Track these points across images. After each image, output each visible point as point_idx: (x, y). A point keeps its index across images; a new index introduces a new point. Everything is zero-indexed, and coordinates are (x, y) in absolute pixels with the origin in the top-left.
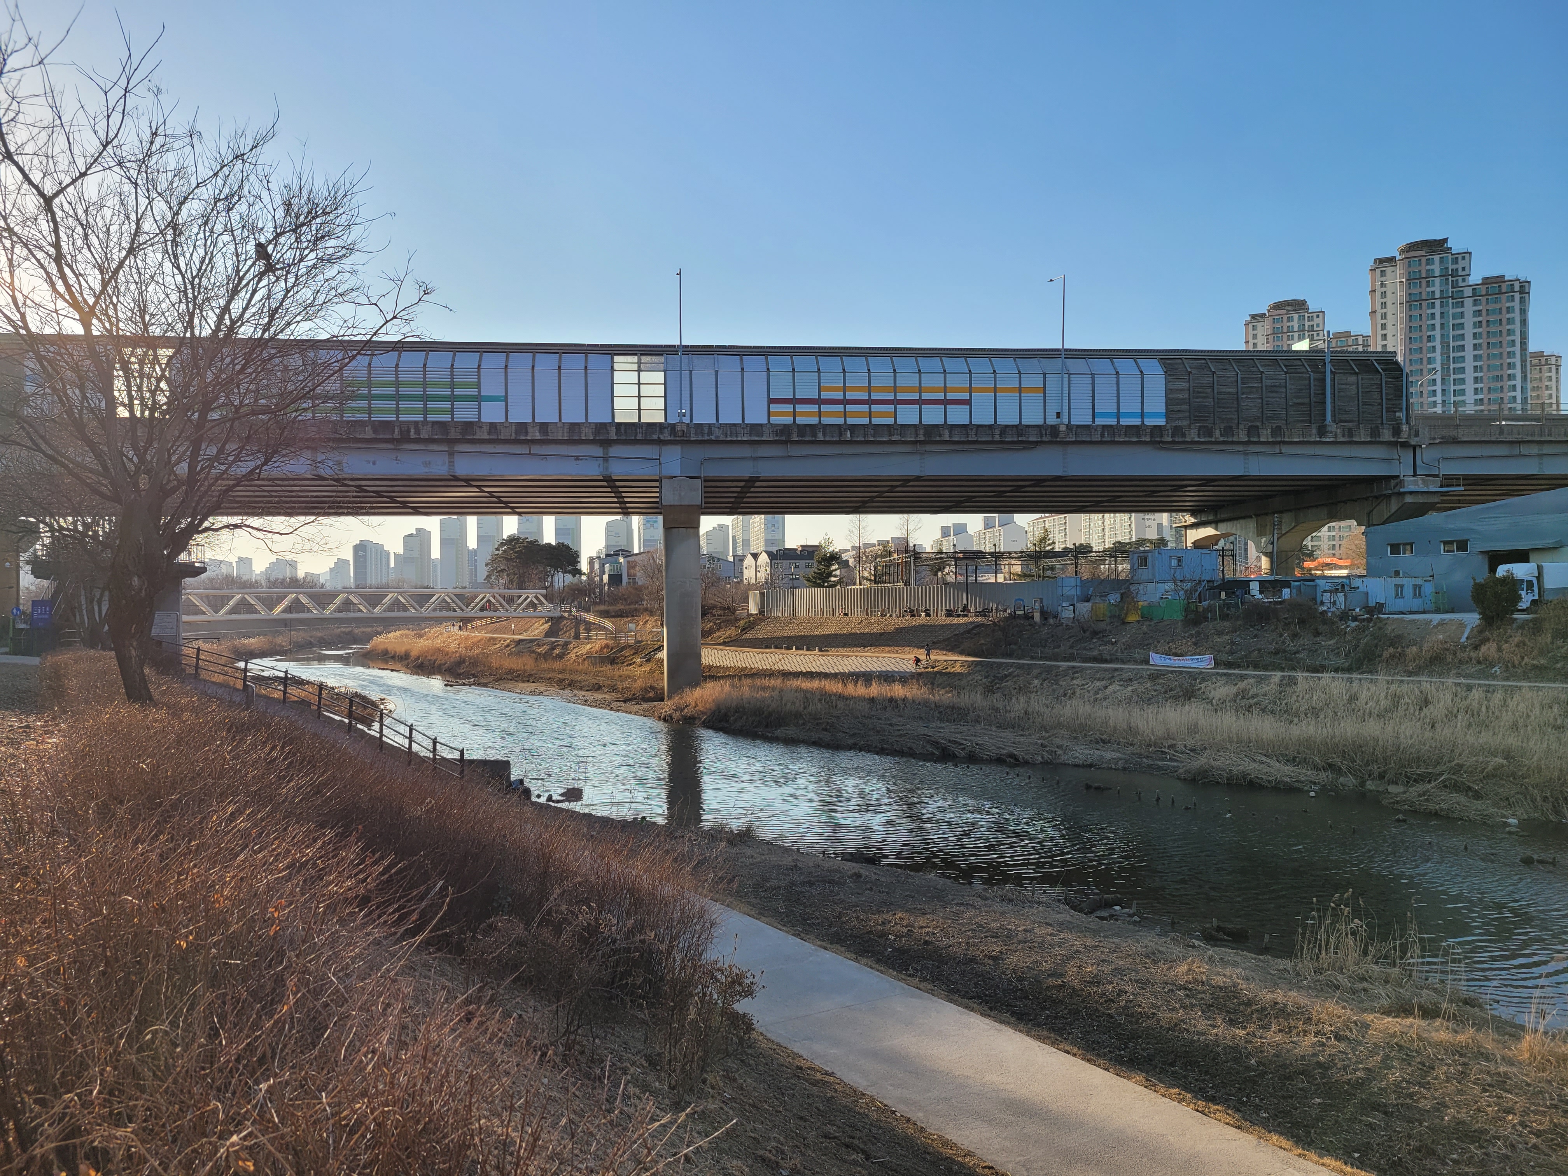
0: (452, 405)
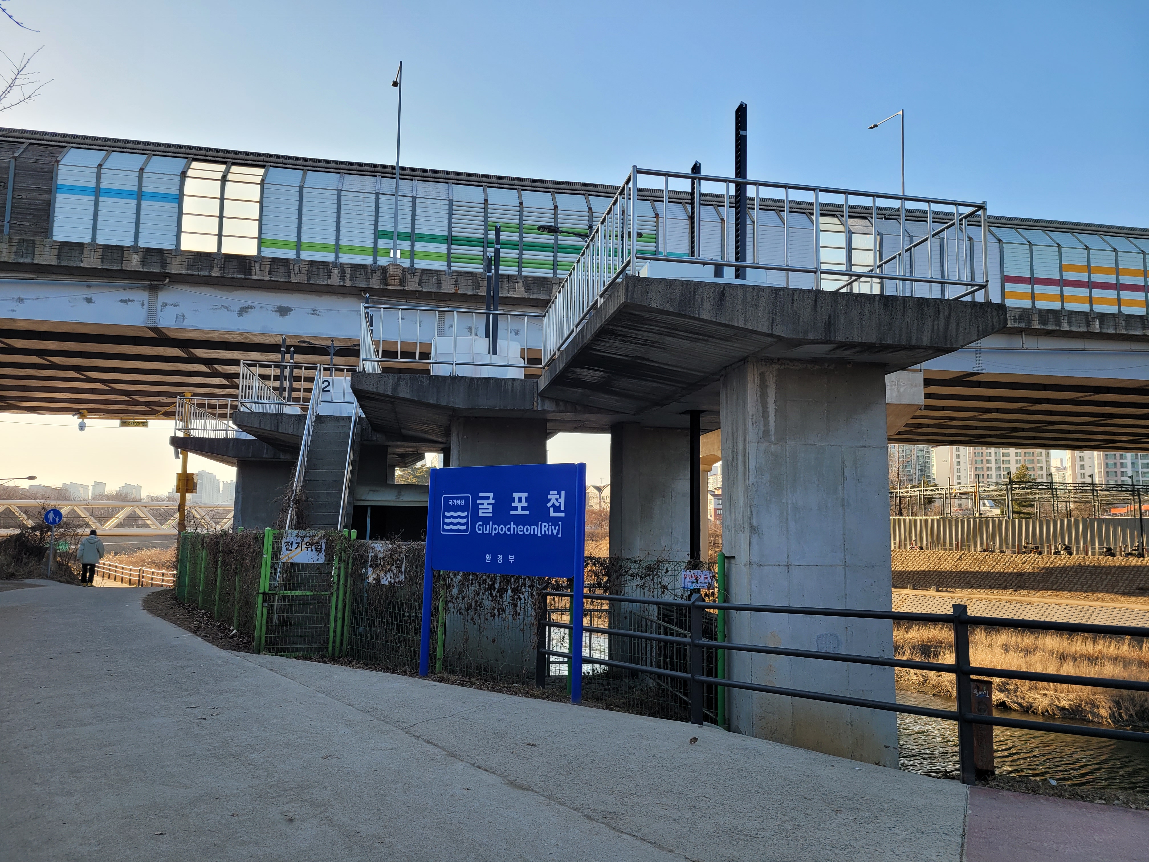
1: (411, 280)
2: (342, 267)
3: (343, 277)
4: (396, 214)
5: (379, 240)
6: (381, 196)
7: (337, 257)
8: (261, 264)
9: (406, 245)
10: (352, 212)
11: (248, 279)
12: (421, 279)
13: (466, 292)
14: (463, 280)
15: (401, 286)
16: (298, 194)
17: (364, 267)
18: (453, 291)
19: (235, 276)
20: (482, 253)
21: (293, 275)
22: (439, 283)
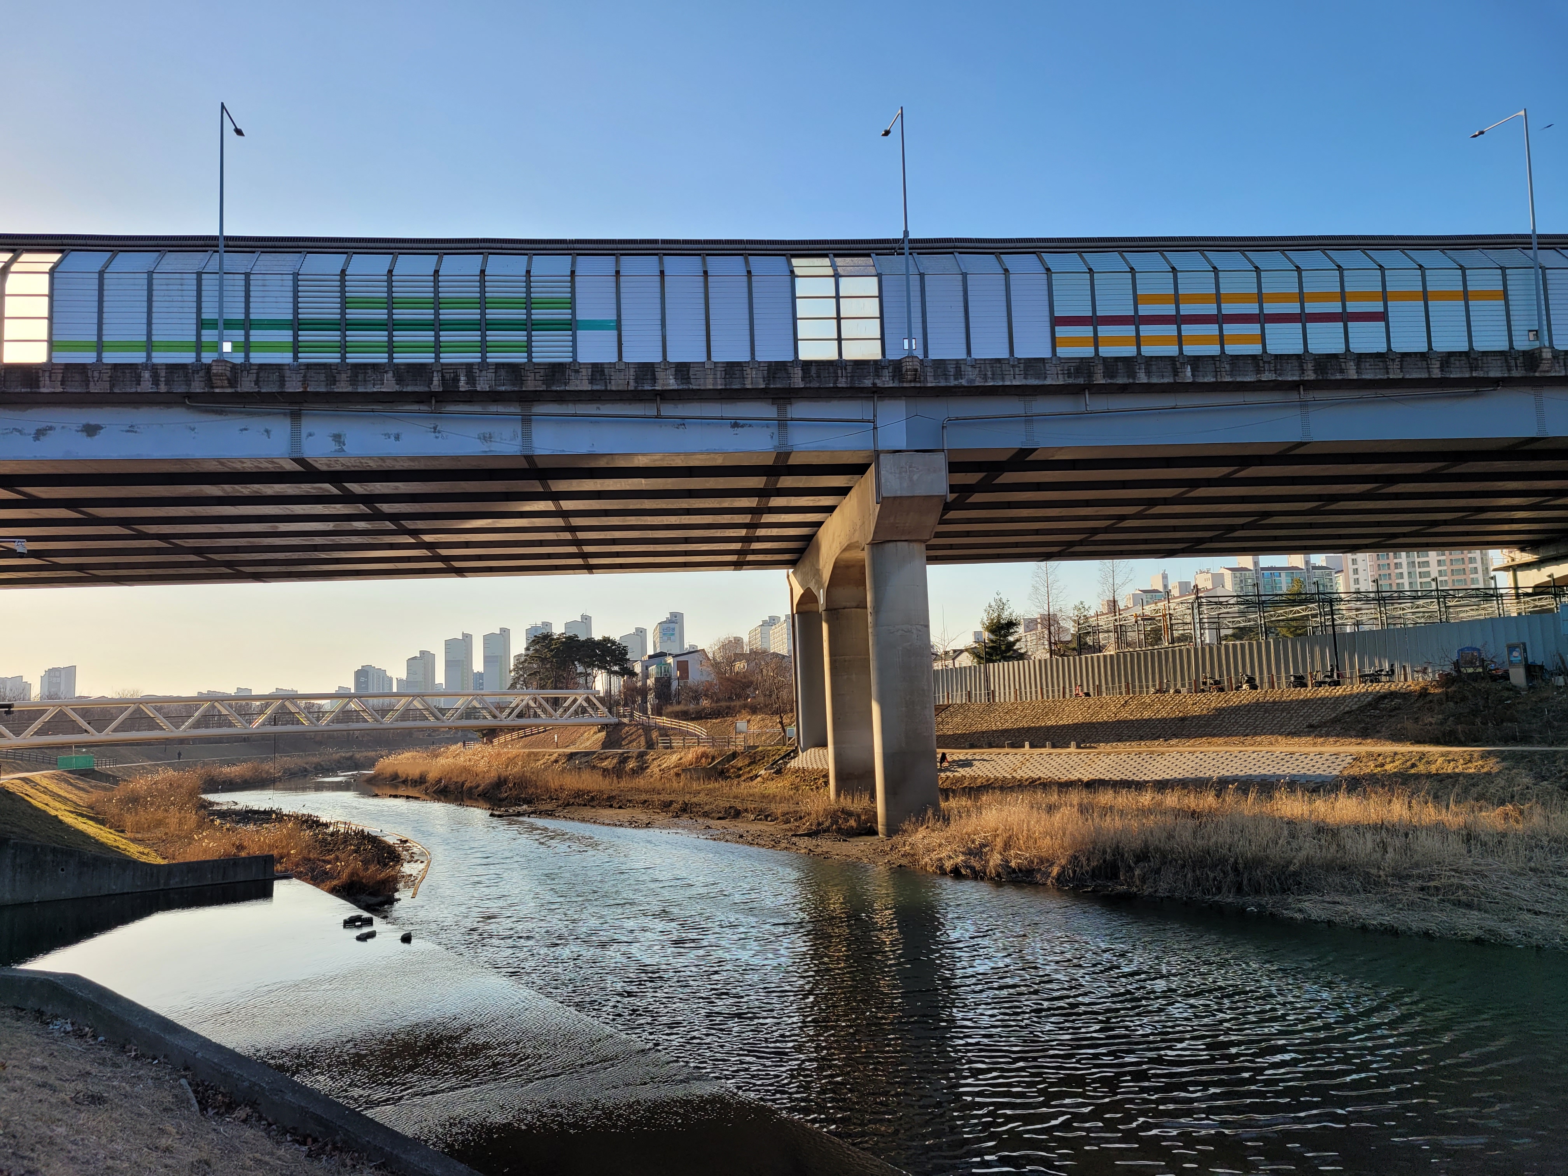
0: (529, 336)
1: (246, 379)
2: (154, 369)
3: (156, 381)
4: (221, 296)
5: (204, 332)
6: (204, 276)
7: (149, 357)
8: (51, 373)
9: (239, 335)
10: (168, 299)
11: (36, 393)
12: (258, 377)
13: (318, 390)
14: (313, 375)
15: (231, 386)
16: (97, 281)
17: (184, 366)
18: (301, 390)
19: (18, 390)
20: (339, 338)
21: (92, 384)
22: (282, 381)
